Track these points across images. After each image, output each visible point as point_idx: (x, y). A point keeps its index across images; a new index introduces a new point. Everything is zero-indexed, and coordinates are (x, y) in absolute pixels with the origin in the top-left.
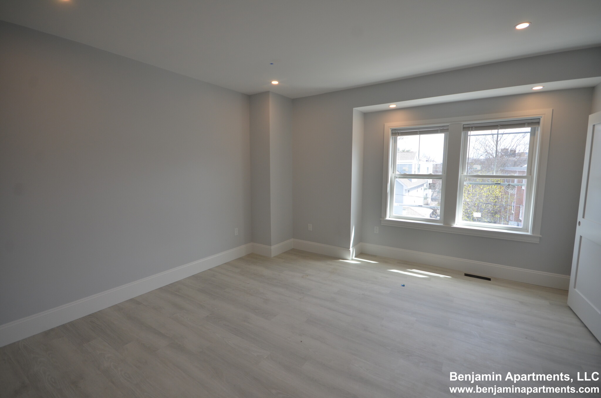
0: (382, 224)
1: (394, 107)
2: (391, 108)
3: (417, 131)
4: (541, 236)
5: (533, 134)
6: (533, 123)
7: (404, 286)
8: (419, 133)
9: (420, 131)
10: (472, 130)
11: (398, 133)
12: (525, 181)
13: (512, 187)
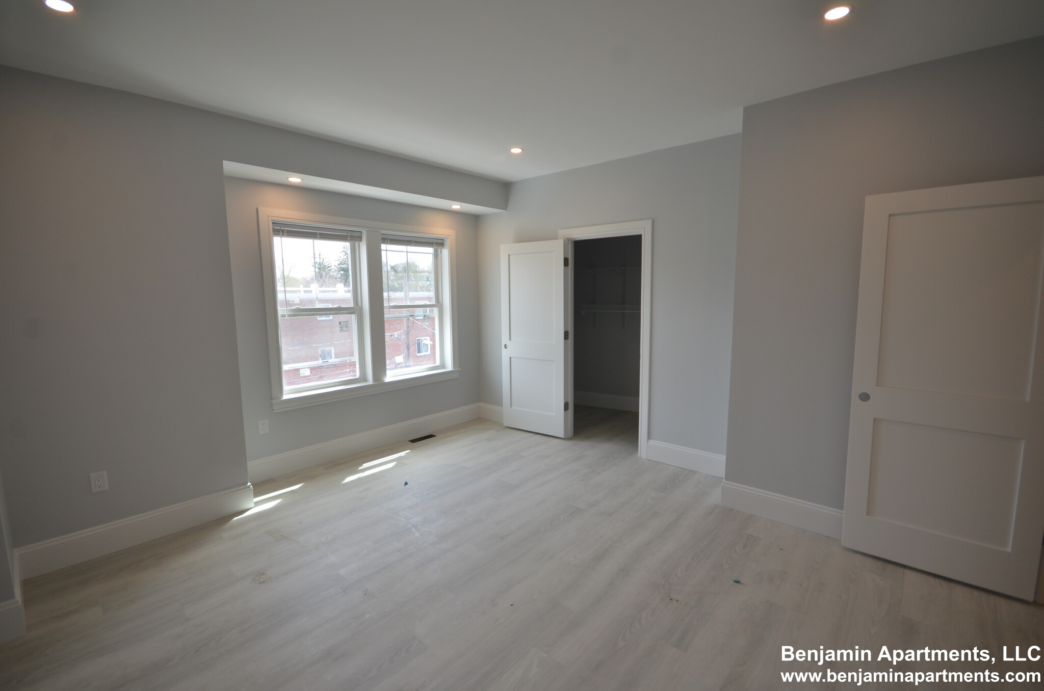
0: (275, 412)
1: (295, 183)
2: (291, 182)
3: (316, 233)
4: (460, 369)
5: (436, 256)
6: (437, 243)
7: (406, 484)
8: (319, 236)
9: (321, 234)
10: (387, 243)
11: (283, 231)
12: (436, 310)
13: (427, 318)
